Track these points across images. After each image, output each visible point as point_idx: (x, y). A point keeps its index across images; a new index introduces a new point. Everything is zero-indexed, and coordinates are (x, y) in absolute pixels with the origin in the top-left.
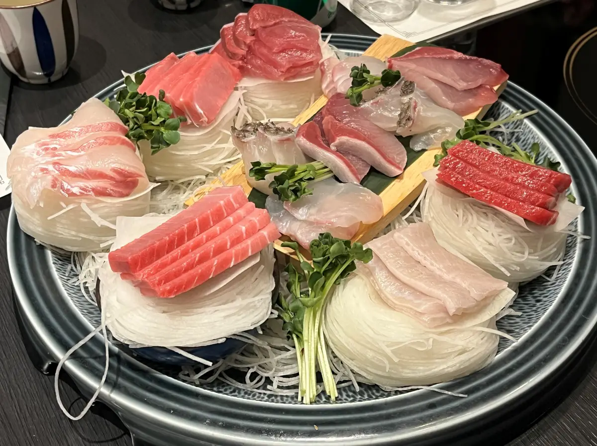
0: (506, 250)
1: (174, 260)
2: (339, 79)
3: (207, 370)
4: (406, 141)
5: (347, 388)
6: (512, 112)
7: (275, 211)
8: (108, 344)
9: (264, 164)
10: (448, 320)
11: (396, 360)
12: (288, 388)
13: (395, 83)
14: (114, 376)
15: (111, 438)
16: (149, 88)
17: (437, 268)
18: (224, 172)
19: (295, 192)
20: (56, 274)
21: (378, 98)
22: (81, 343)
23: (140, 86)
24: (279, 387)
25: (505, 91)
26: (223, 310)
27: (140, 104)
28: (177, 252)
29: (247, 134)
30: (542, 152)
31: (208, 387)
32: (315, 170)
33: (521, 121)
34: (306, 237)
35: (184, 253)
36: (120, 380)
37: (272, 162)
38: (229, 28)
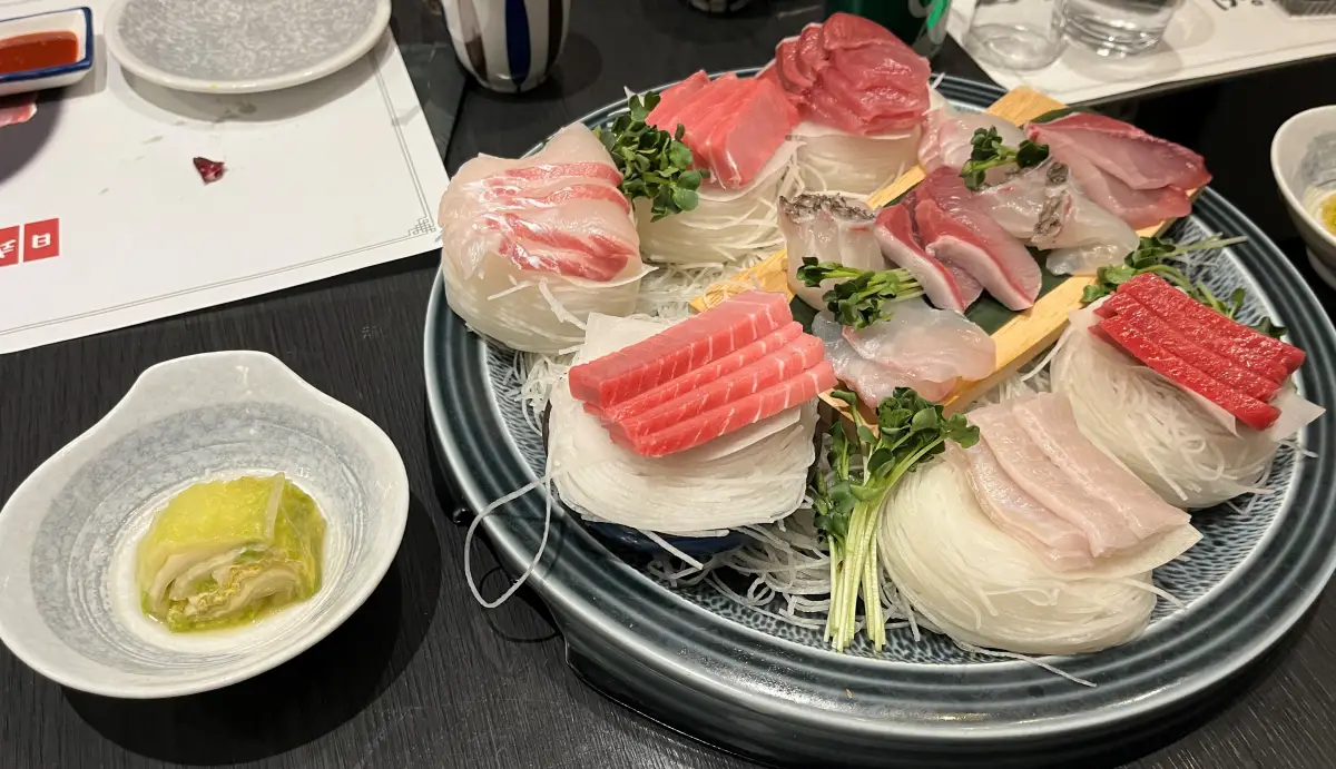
0: (1188, 459)
1: (669, 398)
2: (949, 144)
3: (691, 571)
4: (1041, 256)
5: (900, 632)
6: (1205, 234)
7: (828, 338)
8: (550, 500)
9: (823, 262)
10: (1089, 564)
11: (994, 613)
12: (809, 615)
13: (1037, 164)
14: (553, 555)
15: (536, 637)
16: (663, 120)
17: (1076, 471)
18: (751, 263)
19: (866, 314)
20: (489, 380)
21: (1010, 183)
22: (513, 496)
23: (651, 114)
24: (797, 613)
25: (1199, 201)
26: (732, 487)
27: (646, 142)
28: (674, 384)
29: (801, 211)
30: (1246, 305)
31: (689, 592)
32: (897, 282)
33: (1219, 250)
34: (876, 390)
35: (685, 389)
36: (561, 561)
37: (837, 262)
38: (791, 43)
